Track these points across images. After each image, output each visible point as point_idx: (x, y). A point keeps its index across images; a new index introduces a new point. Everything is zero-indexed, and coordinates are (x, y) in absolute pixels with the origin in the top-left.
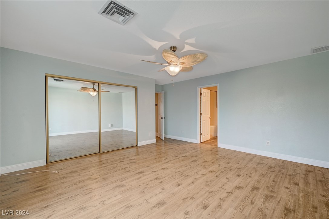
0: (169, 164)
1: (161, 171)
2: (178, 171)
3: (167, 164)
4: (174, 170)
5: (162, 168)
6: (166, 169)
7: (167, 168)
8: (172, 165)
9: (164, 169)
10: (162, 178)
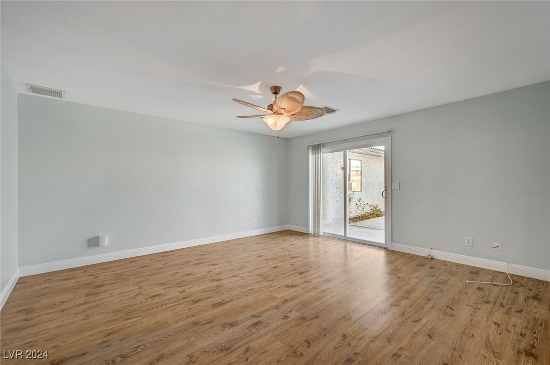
0: (282, 295)
1: (296, 283)
2: (270, 282)
3: (286, 298)
4: (275, 284)
5: (296, 288)
6: (288, 286)
7: (286, 288)
8: (275, 295)
9: (293, 286)
10: (295, 273)
